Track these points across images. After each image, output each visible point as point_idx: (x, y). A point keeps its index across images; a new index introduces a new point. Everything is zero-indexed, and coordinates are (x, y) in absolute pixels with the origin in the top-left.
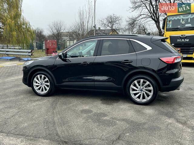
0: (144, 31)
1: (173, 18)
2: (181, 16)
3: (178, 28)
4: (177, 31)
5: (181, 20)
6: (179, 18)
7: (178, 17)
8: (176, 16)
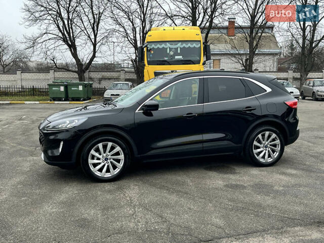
0: (53, 61)
1: (156, 45)
2: (167, 43)
3: (165, 61)
4: (164, 64)
5: (168, 49)
6: (165, 47)
7: (163, 45)
8: (161, 43)
